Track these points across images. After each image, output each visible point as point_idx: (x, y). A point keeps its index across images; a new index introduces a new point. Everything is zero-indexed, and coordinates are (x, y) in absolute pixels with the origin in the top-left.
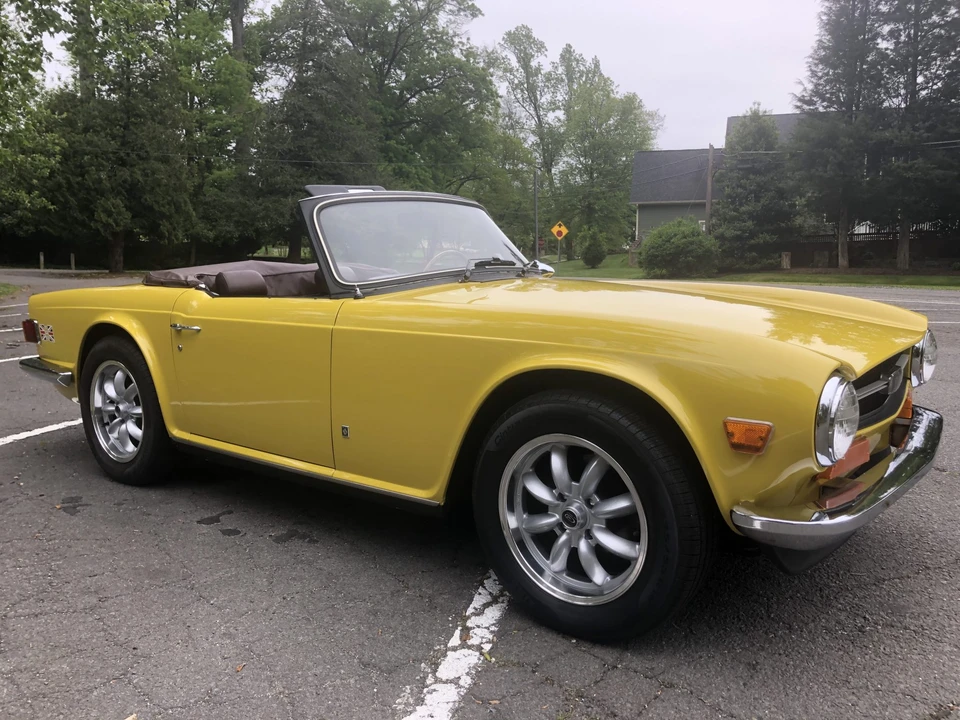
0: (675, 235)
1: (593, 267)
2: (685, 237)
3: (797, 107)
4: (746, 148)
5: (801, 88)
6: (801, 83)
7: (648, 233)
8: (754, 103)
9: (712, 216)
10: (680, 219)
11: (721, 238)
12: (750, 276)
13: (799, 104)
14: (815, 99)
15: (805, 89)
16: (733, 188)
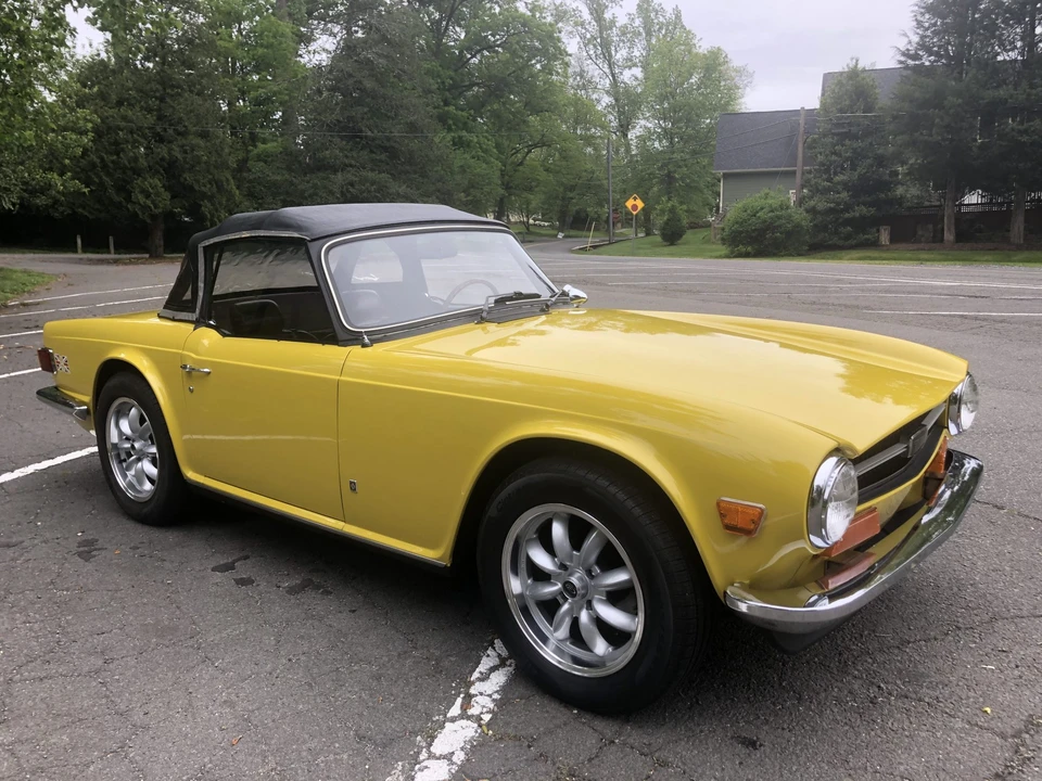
0: (762, 209)
1: (672, 244)
2: (772, 211)
3: (901, 62)
4: (841, 111)
5: (906, 40)
6: (905, 35)
7: (733, 205)
8: (852, 59)
9: (803, 187)
10: (767, 191)
11: (812, 211)
12: (843, 253)
13: (903, 59)
14: (921, 53)
15: (910, 42)
16: (827, 156)
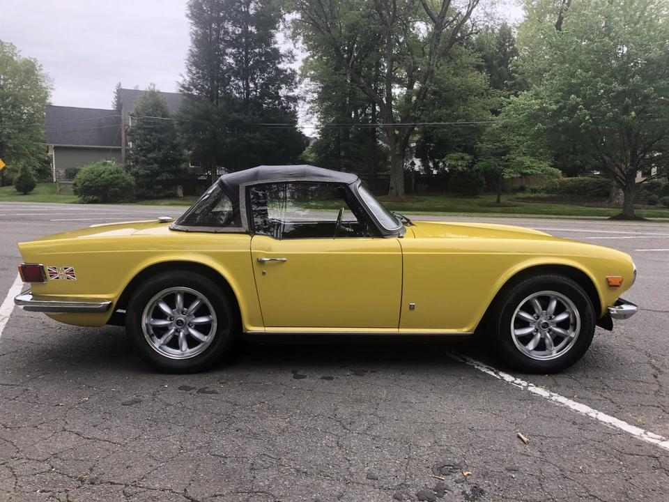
0: (104, 172)
1: (25, 193)
2: (111, 174)
3: (181, 91)
4: (148, 114)
5: (183, 79)
6: (182, 75)
7: (89, 167)
8: (151, 84)
9: (126, 159)
10: (105, 161)
11: (136, 175)
12: (159, 201)
13: (182, 89)
14: (192, 87)
15: (185, 80)
16: (141, 141)
